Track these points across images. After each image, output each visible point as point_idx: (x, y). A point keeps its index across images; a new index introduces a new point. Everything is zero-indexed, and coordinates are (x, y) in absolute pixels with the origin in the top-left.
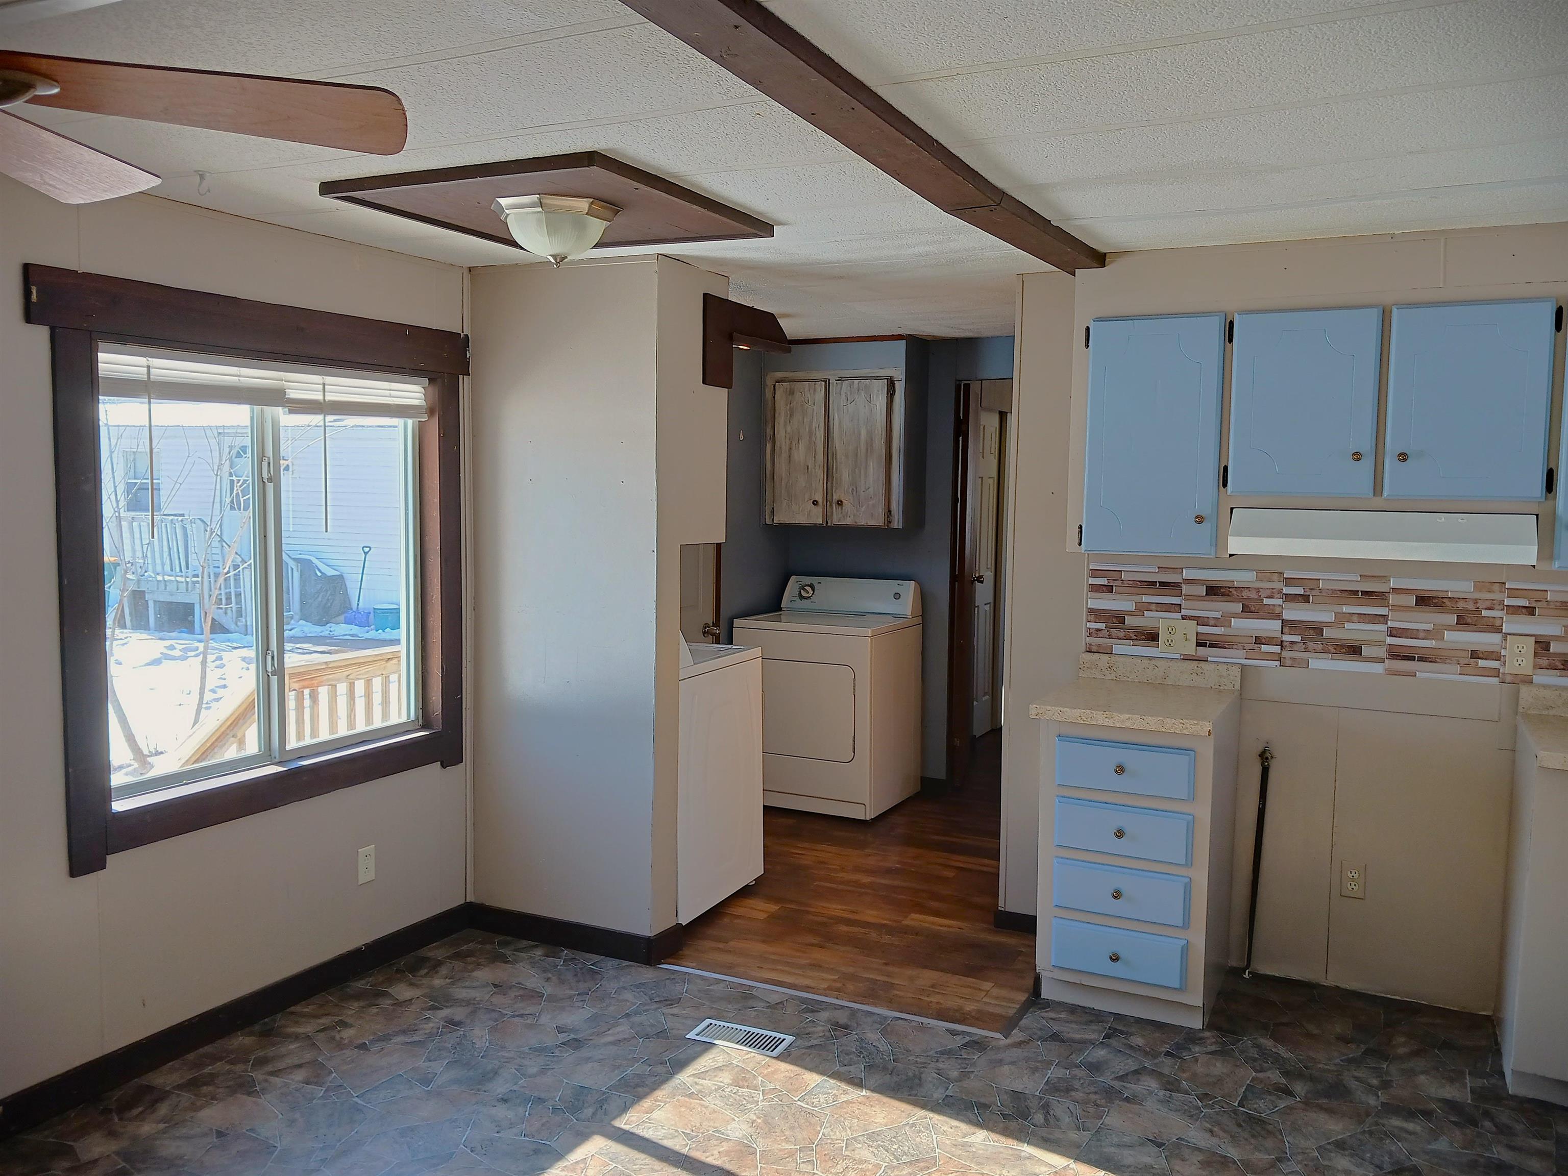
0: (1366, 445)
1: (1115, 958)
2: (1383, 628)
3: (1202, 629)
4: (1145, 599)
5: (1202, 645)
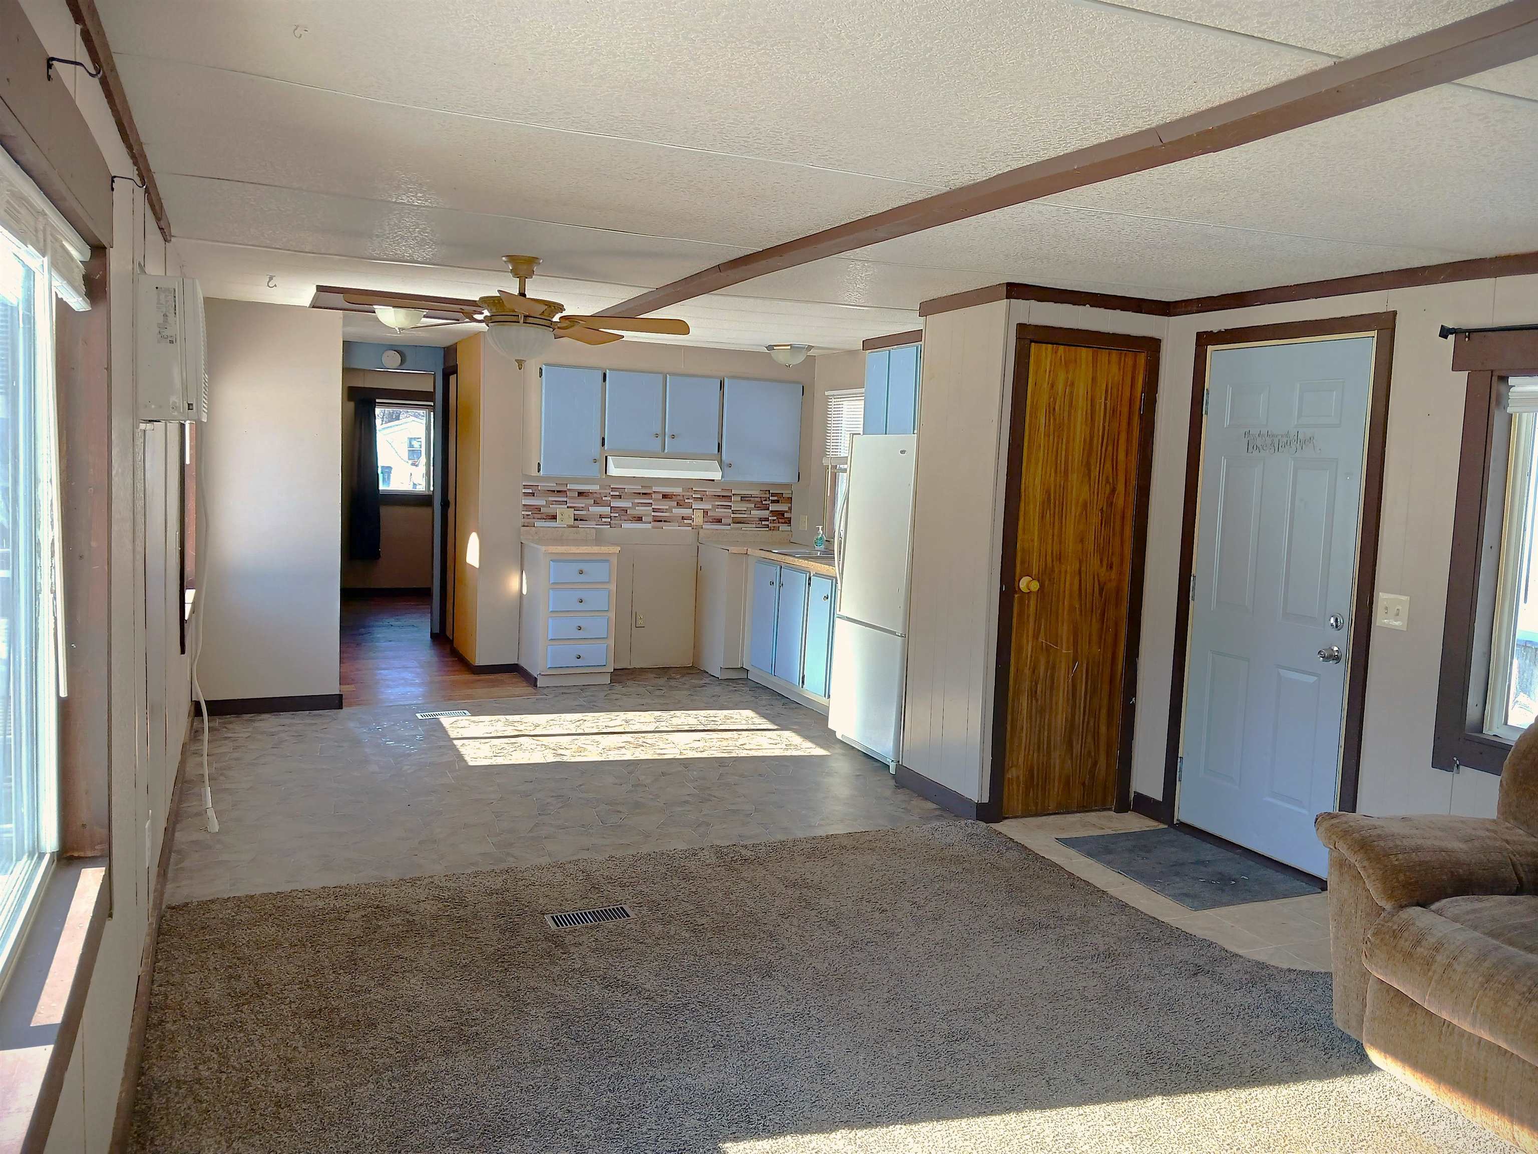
0: (659, 431)
1: (579, 657)
2: (651, 508)
3: (576, 512)
4: (551, 499)
5: (577, 520)
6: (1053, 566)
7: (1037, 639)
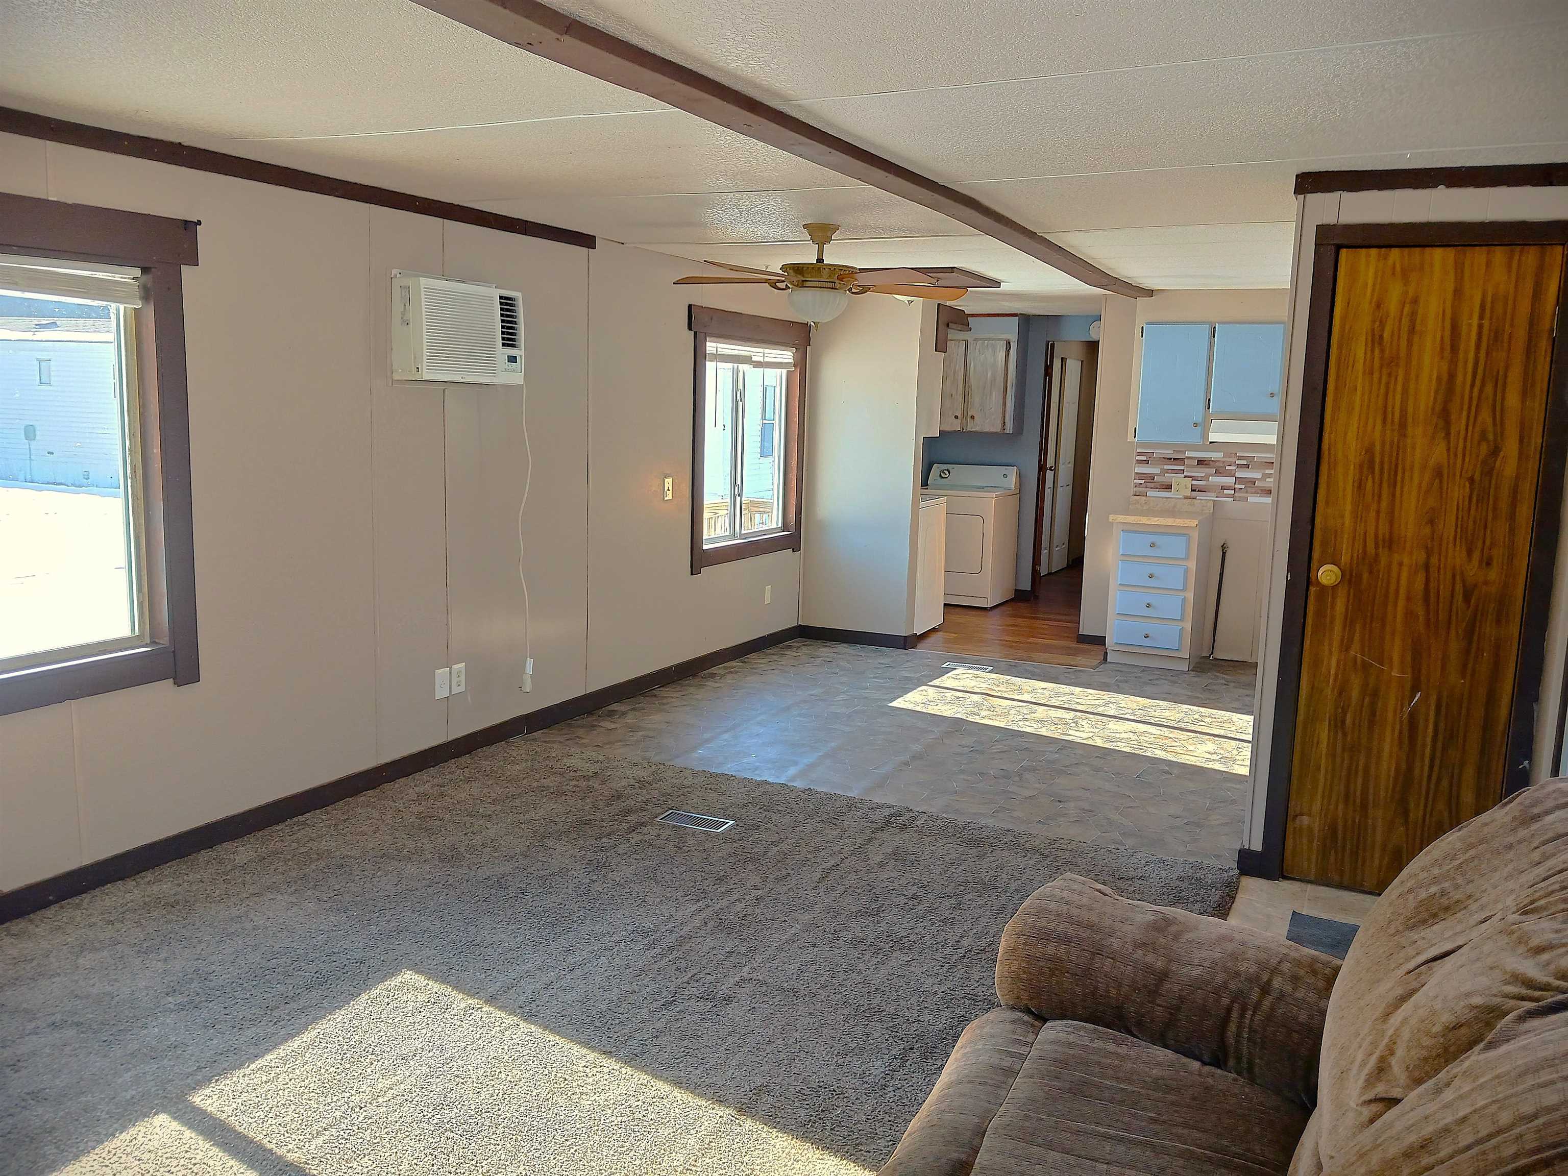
0: (1276, 389)
1: (1147, 637)
4: (1165, 467)
5: (1195, 491)
6: (1377, 555)
7: (1348, 649)
